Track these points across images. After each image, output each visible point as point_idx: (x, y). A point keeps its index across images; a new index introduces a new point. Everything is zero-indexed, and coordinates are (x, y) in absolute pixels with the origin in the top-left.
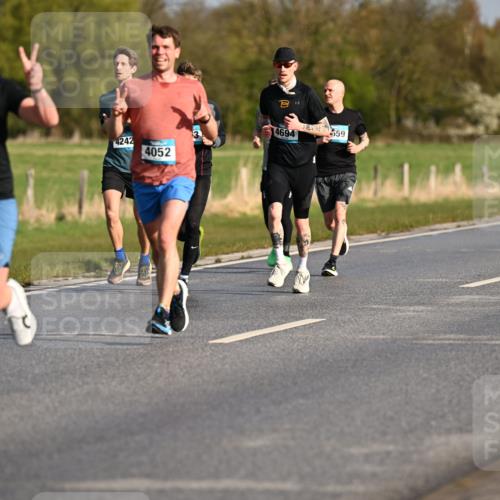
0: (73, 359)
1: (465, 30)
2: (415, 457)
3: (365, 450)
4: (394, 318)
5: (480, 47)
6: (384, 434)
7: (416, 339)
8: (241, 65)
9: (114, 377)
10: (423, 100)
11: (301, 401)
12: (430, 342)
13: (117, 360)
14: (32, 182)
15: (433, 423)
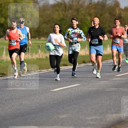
0: (16, 95)
1: (116, 10)
2: (104, 120)
3: (91, 118)
4: (98, 84)
5: (120, 14)
6: (96, 114)
7: (104, 89)
8: (59, 19)
9: (26, 100)
10: (106, 28)
11: (75, 106)
12: (108, 90)
13: (27, 95)
14: (5, 49)
15: (109, 111)
